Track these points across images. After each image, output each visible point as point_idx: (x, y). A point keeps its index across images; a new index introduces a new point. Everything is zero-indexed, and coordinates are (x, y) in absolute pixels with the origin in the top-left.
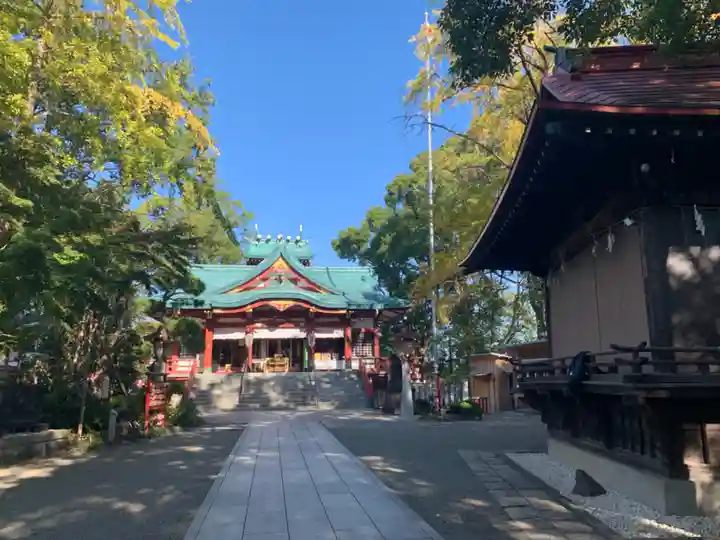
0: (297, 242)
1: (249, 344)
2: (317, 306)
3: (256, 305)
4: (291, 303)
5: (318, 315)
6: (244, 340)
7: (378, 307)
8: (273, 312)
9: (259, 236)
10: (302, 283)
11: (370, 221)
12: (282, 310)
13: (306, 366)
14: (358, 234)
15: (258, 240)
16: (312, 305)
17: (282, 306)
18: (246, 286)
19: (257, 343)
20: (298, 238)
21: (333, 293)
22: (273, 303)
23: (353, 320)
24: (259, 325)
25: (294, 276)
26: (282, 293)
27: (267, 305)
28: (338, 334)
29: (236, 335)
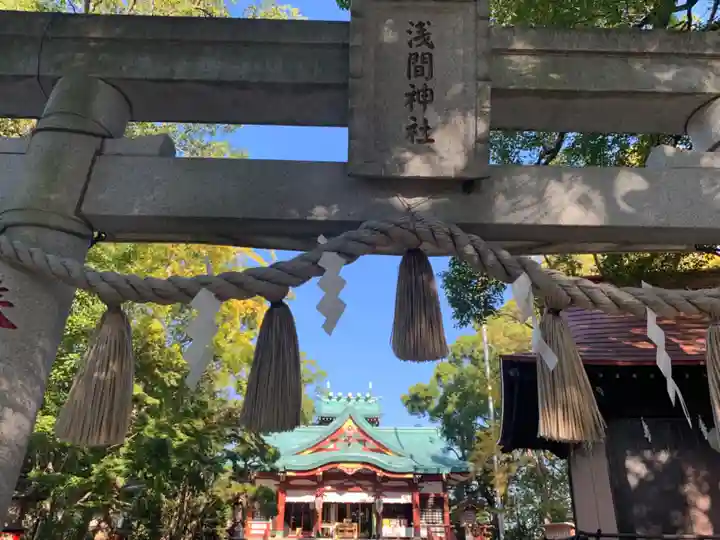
0: (366, 399)
1: (319, 508)
2: (384, 470)
3: (327, 468)
4: (359, 467)
5: (385, 479)
6: (314, 504)
7: (445, 472)
8: (342, 475)
9: (331, 394)
10: (371, 444)
11: (438, 376)
12: (350, 473)
13: (374, 533)
14: (426, 390)
15: (330, 398)
16: (379, 468)
17: (350, 469)
18: (317, 448)
19: (327, 506)
20: (368, 395)
21: (400, 455)
22: (342, 467)
23: (420, 484)
24: (329, 488)
25: (363, 437)
26: (351, 456)
27: (336, 468)
28: (405, 499)
29: (307, 498)
